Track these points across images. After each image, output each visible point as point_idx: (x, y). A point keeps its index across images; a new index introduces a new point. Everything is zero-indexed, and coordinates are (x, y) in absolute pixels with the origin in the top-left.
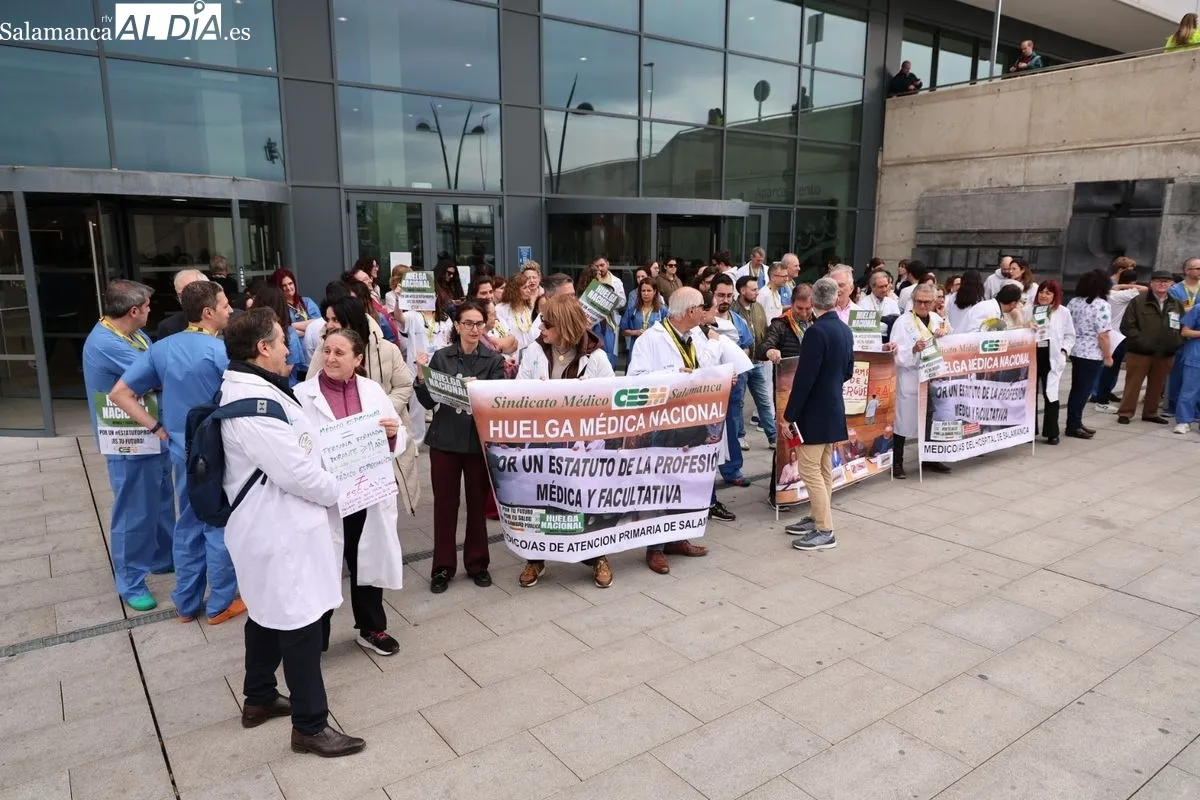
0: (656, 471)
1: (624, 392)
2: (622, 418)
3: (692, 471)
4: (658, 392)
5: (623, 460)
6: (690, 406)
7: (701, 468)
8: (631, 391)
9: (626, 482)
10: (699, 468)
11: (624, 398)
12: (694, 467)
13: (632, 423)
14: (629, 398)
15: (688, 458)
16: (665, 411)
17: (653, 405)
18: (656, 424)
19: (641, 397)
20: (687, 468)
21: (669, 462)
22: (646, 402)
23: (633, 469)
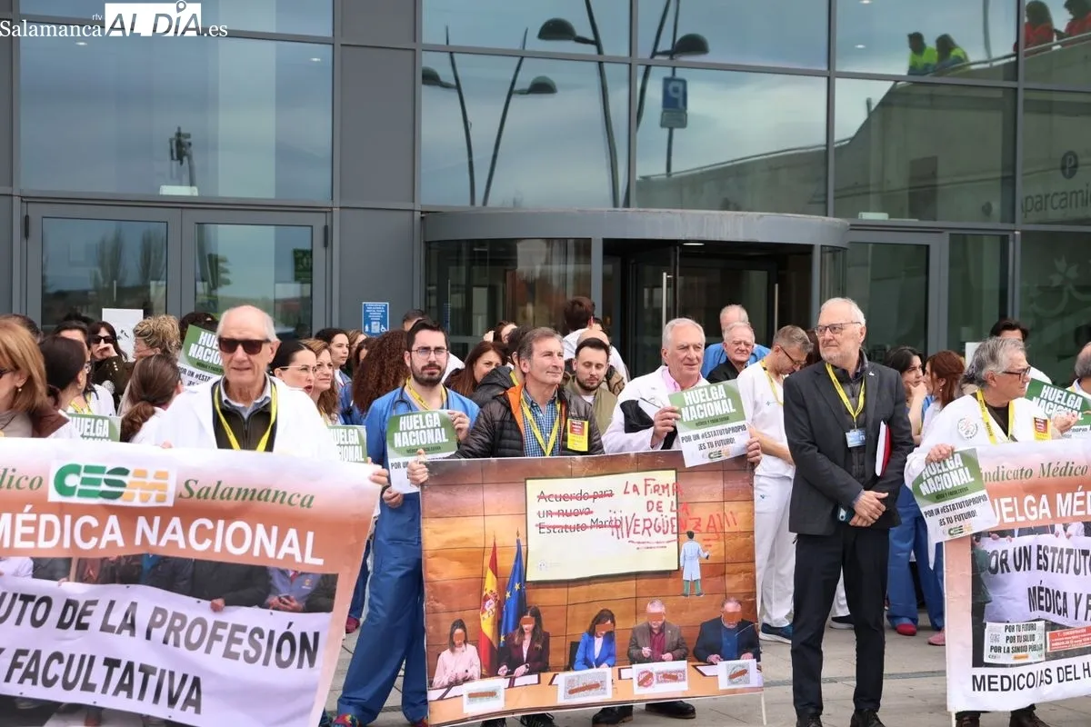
0: (148, 636)
1: (75, 469)
2: (68, 518)
3: (228, 654)
4: (150, 479)
5: (69, 603)
6: (237, 524)
7: (252, 653)
8: (89, 469)
9: (74, 643)
10: (246, 653)
11: (72, 480)
12: (235, 648)
13: (87, 532)
14: (84, 481)
15: (224, 625)
16: (176, 522)
17: (136, 503)
18: (153, 541)
19: (108, 482)
20: (219, 647)
21: (178, 623)
22: (118, 495)
23: (95, 621)
